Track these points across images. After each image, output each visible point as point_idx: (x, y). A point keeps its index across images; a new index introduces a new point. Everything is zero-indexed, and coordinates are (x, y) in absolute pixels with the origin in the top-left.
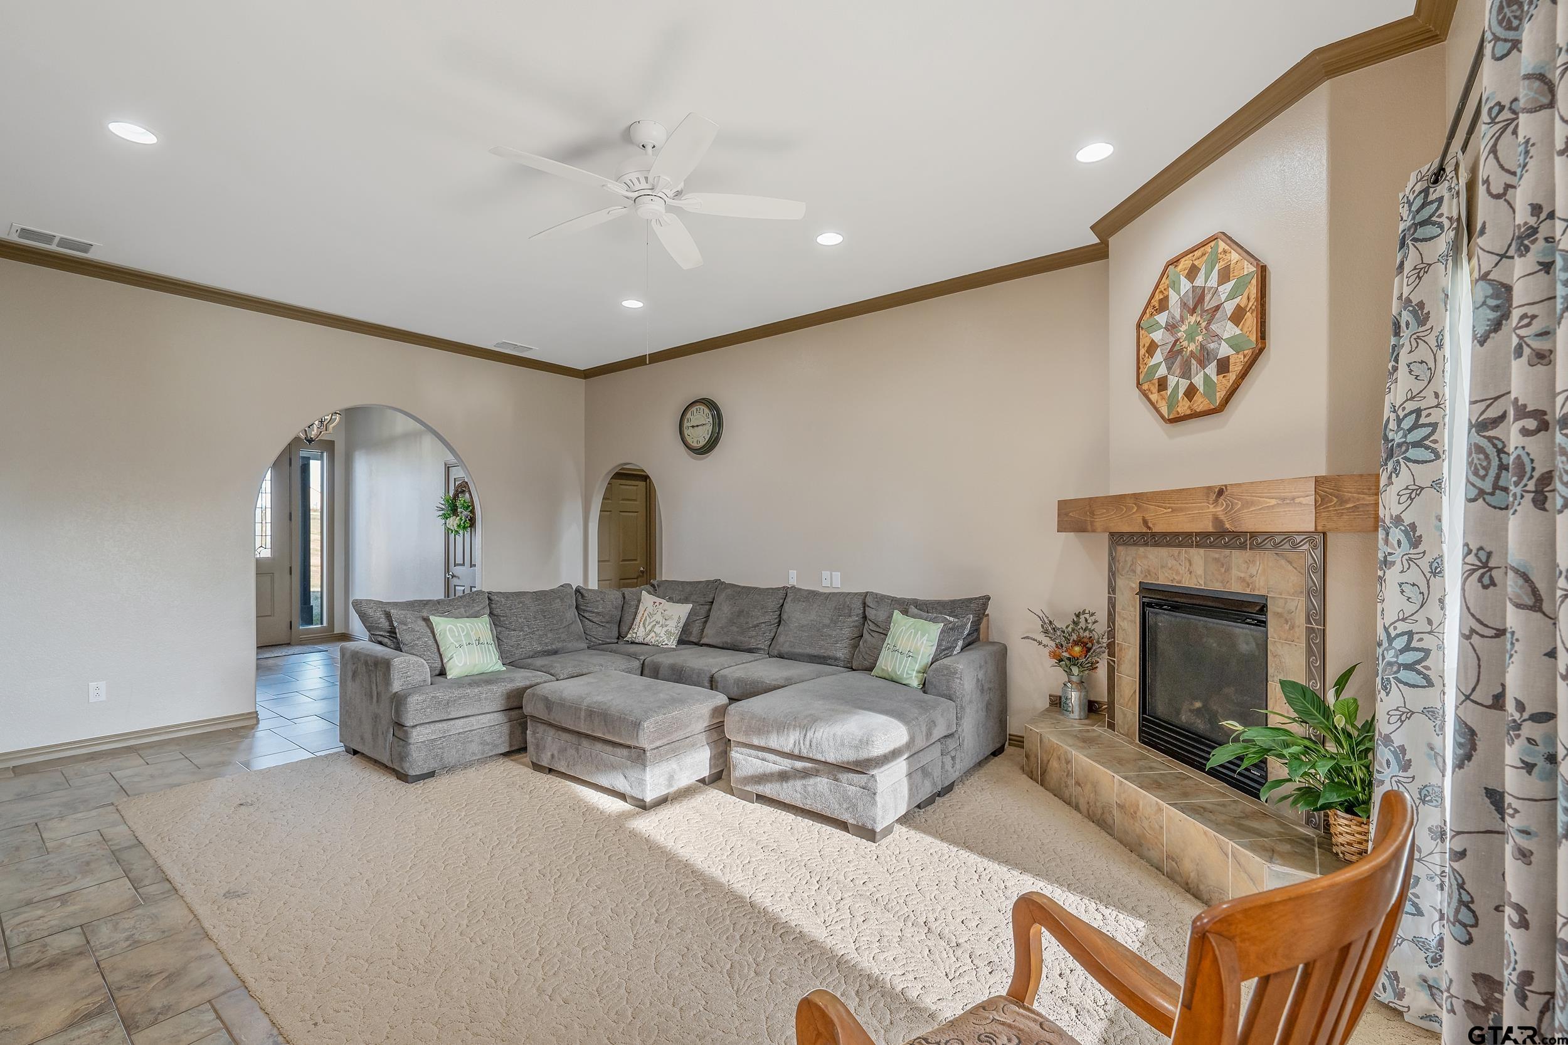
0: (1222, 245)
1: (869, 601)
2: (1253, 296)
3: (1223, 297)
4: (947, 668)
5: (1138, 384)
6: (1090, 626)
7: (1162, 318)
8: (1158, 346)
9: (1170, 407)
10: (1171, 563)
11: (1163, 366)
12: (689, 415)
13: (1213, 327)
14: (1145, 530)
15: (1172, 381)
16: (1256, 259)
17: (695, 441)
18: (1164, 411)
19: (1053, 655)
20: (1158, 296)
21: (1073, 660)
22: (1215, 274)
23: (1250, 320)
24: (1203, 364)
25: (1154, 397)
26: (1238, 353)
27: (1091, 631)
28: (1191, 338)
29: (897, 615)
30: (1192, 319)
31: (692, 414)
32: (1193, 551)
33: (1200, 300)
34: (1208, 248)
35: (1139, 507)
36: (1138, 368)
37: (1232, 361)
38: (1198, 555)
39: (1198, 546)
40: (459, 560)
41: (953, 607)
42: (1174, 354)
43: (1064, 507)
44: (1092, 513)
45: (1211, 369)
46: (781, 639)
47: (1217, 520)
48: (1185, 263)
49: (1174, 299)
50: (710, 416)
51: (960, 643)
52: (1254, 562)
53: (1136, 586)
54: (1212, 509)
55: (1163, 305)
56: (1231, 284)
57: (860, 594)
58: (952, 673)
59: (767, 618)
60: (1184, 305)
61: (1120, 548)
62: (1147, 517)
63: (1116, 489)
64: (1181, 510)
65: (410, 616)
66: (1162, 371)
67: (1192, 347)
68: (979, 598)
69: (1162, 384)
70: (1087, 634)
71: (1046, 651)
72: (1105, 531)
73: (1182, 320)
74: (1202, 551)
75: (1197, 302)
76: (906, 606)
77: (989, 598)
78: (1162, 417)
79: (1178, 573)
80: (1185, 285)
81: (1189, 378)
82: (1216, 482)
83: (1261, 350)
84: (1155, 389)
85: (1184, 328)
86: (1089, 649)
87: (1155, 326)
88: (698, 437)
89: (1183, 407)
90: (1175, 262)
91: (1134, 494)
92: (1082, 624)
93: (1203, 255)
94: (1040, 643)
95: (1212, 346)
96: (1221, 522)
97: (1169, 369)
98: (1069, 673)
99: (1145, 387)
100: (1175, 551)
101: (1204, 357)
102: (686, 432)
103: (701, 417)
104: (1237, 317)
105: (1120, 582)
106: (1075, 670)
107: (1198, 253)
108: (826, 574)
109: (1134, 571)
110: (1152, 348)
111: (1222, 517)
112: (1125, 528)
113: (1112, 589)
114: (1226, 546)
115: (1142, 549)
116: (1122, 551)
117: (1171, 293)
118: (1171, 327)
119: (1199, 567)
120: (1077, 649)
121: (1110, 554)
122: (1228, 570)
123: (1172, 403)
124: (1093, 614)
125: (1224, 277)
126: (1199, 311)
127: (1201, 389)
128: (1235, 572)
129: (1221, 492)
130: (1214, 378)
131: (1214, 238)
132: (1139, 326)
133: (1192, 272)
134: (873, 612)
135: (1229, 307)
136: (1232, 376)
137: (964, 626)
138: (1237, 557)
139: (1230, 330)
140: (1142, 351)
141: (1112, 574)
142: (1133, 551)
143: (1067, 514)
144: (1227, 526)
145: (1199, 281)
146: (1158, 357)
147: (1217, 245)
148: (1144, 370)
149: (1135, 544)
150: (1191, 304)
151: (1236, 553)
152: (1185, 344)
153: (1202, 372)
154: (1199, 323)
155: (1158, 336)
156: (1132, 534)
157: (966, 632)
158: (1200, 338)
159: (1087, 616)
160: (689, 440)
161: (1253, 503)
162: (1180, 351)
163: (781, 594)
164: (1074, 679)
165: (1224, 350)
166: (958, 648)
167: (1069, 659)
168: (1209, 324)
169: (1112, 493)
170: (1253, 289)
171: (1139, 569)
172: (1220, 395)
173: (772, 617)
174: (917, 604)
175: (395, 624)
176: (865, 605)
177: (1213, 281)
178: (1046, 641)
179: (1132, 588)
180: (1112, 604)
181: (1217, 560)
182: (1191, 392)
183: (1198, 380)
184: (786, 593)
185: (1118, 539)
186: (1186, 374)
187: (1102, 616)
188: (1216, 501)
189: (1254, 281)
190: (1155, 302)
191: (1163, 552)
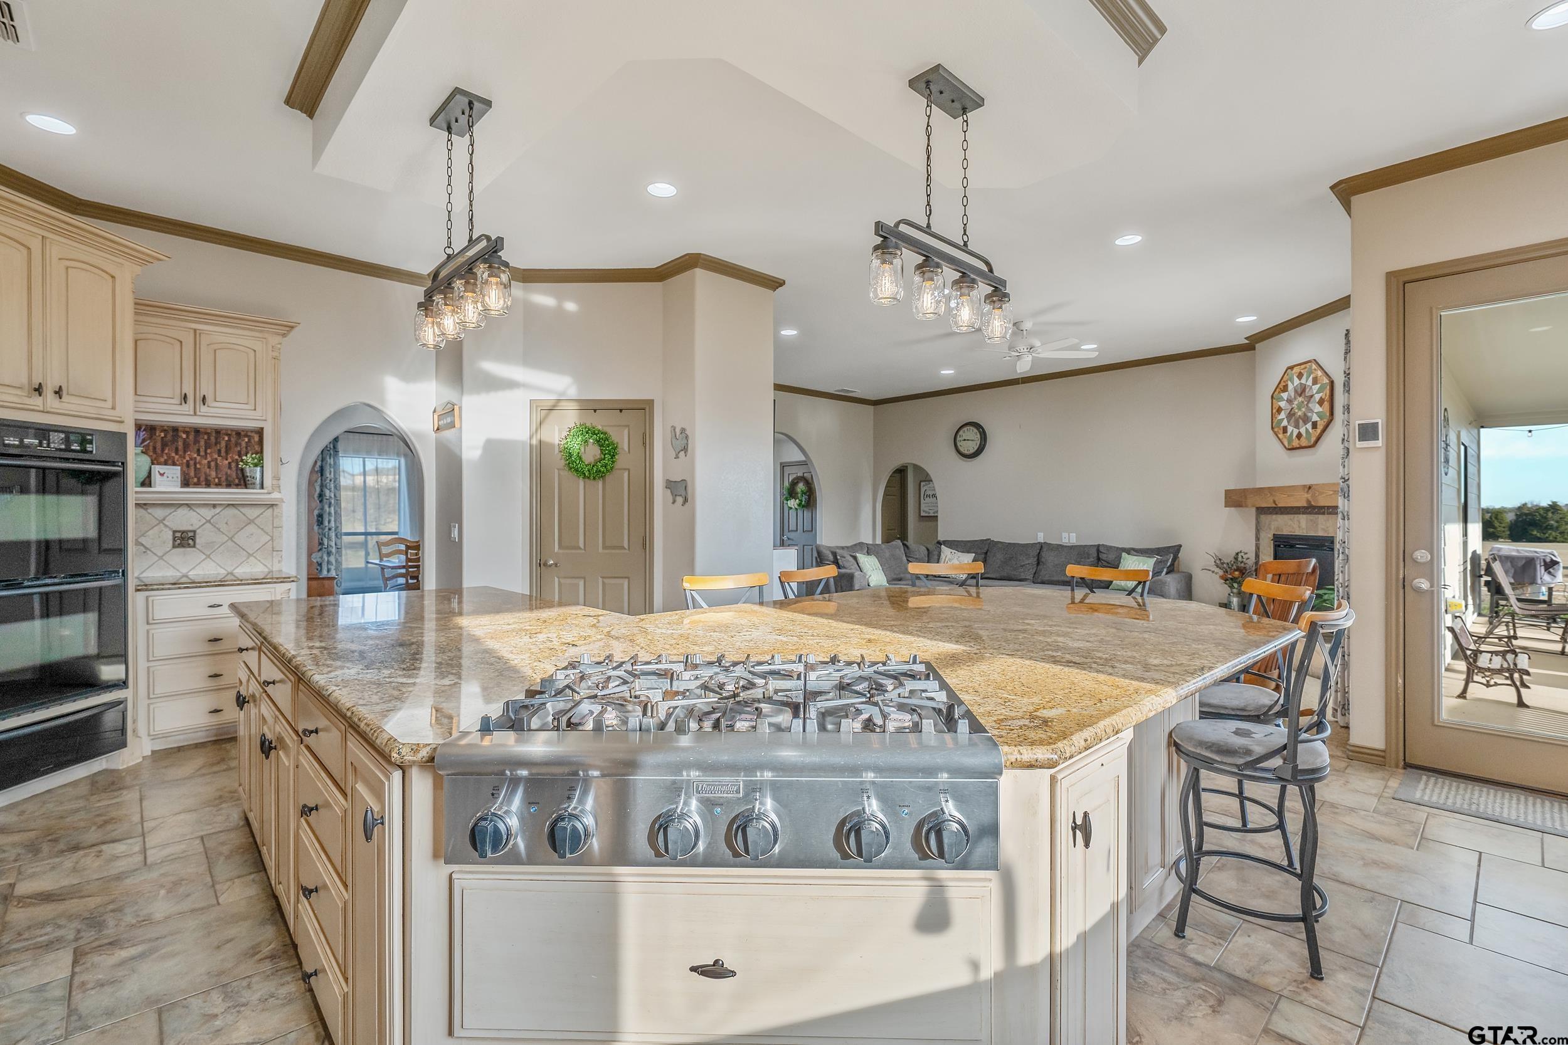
0: (1314, 366)
1: (1101, 549)
2: (1328, 394)
3: (1315, 392)
4: (1161, 580)
5: (1272, 428)
6: (1244, 560)
7: (1285, 395)
8: (1282, 410)
9: (1289, 443)
10: (1290, 523)
11: (1285, 420)
12: (961, 433)
13: (1310, 405)
14: (1274, 506)
15: (1290, 429)
16: (1330, 377)
17: (966, 449)
18: (1286, 444)
19: (1222, 577)
20: (1283, 384)
21: (1234, 580)
22: (1311, 378)
23: (1326, 405)
24: (1305, 423)
25: (1281, 436)
26: (1321, 420)
27: (1245, 564)
28: (1299, 409)
29: (1124, 555)
30: (1300, 399)
31: (964, 432)
32: (1301, 516)
33: (1304, 390)
34: (1308, 365)
35: (1271, 494)
36: (1272, 420)
37: (1318, 423)
38: (1303, 519)
39: (1303, 514)
40: (793, 527)
41: (1158, 551)
42: (1290, 415)
43: (1228, 493)
44: (1246, 498)
45: (1309, 426)
46: (1043, 573)
47: (1308, 501)
48: (1297, 370)
49: (1291, 387)
50: (978, 434)
51: (1165, 570)
52: (1328, 520)
53: (1271, 536)
54: (1306, 495)
55: (1285, 389)
56: (1318, 386)
57: (1095, 545)
58: (1164, 583)
59: (1029, 562)
60: (1296, 391)
61: (1262, 516)
62: (1276, 499)
63: (1260, 484)
64: (1292, 495)
65: (845, 553)
66: (1285, 423)
67: (1300, 413)
68: (1175, 546)
69: (1285, 430)
70: (1242, 565)
71: (1218, 576)
72: (1253, 506)
73: (1295, 398)
74: (1304, 516)
75: (1301, 391)
76: (1129, 551)
77: (1180, 546)
78: (1285, 447)
79: (1293, 528)
80: (1296, 381)
81: (1298, 429)
82: (1308, 483)
83: (1331, 420)
84: (1281, 432)
85: (1296, 403)
86: (1244, 574)
87: (1282, 399)
88: (970, 447)
89: (1296, 443)
90: (1291, 368)
91: (1269, 488)
92: (1240, 559)
93: (1306, 368)
94: (1213, 572)
95: (1309, 414)
96: (1310, 502)
97: (1288, 422)
98: (1232, 587)
99: (1276, 430)
100: (1292, 516)
101: (1306, 420)
102: (958, 444)
103: (972, 434)
104: (1321, 402)
105: (1262, 535)
106: (1236, 585)
107: (1303, 367)
108: (1065, 535)
109: (1270, 529)
110: (1279, 410)
111: (1310, 498)
112: (1264, 505)
113: (1257, 539)
114: (1316, 513)
115: (1274, 516)
116: (1263, 517)
117: (1289, 383)
118: (1290, 401)
119: (1303, 524)
120: (1237, 573)
121: (1257, 519)
122: (1317, 525)
123: (1290, 439)
124: (1246, 553)
125: (1315, 382)
126: (1303, 395)
127: (1304, 435)
128: (1320, 526)
129: (1310, 488)
130: (1310, 430)
131: (1309, 362)
132: (1272, 397)
133: (1300, 376)
134: (1105, 555)
135: (1317, 397)
136: (1319, 431)
137: (1167, 561)
138: (1321, 518)
139: (1318, 408)
140: (1274, 411)
141: (1258, 531)
142: (1269, 517)
143: (1230, 498)
144: (1313, 503)
145: (1303, 381)
146: (1283, 415)
147: (1311, 366)
148: (1275, 421)
149: (1271, 513)
150: (1299, 391)
151: (1320, 516)
152: (1297, 411)
153: (1304, 428)
154: (1303, 402)
155: (1283, 404)
156: (1269, 508)
157: (1169, 564)
158: (1303, 409)
159: (1242, 554)
160: (961, 449)
161: (1323, 493)
162: (1294, 414)
163: (1038, 547)
164: (1235, 591)
165: (1315, 418)
166: (1164, 572)
167: (1231, 579)
168: (1308, 403)
169: (1258, 486)
170: (1328, 391)
171: (1273, 527)
172: (1313, 439)
173: (1033, 560)
174: (1134, 549)
175: (839, 557)
176: (1098, 551)
177: (1310, 382)
178: (1217, 570)
179: (1269, 538)
180: (1258, 547)
181: (1311, 520)
182: (1299, 436)
183: (1303, 431)
184: (1041, 546)
185: (1261, 511)
186: (1297, 426)
187: (1252, 556)
188: (1308, 492)
189: (1328, 387)
190: (1281, 386)
191: (1286, 517)
